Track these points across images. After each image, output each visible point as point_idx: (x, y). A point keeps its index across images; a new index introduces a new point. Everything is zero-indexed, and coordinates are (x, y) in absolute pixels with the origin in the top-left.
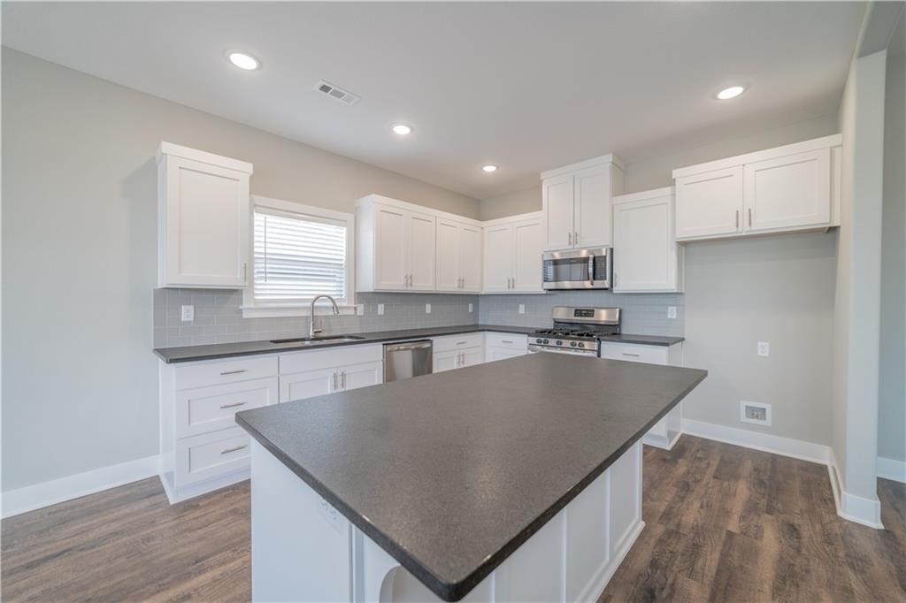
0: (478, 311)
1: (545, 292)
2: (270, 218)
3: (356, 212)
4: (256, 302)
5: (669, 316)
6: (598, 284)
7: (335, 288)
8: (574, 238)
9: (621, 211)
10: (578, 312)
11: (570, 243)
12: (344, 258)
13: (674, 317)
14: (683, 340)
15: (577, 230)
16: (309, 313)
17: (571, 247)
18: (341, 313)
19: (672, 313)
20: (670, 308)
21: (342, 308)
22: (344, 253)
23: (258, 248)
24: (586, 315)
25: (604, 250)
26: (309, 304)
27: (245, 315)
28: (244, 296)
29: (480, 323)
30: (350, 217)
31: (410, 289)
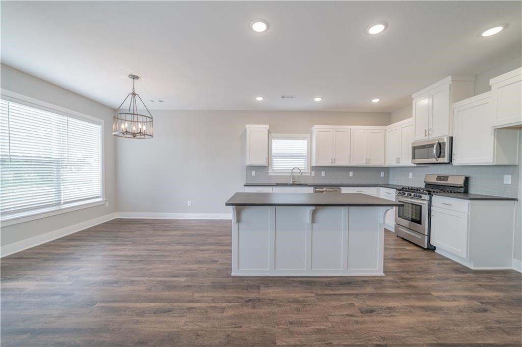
0: (389, 177)
1: (415, 165)
2: (277, 141)
3: (311, 133)
4: (273, 170)
5: (505, 182)
6: (441, 160)
7: (301, 165)
8: (428, 132)
9: (458, 112)
10: (439, 178)
11: (425, 135)
12: (306, 152)
13: (510, 183)
14: (516, 200)
15: (430, 128)
16: (290, 174)
17: (427, 137)
18: (303, 175)
19: (508, 179)
20: (505, 176)
21: (304, 173)
22: (306, 151)
23: (274, 151)
24: (443, 180)
25: (445, 138)
26: (291, 171)
27: (270, 174)
28: (269, 168)
29: (390, 183)
30: (309, 135)
31: (334, 165)
